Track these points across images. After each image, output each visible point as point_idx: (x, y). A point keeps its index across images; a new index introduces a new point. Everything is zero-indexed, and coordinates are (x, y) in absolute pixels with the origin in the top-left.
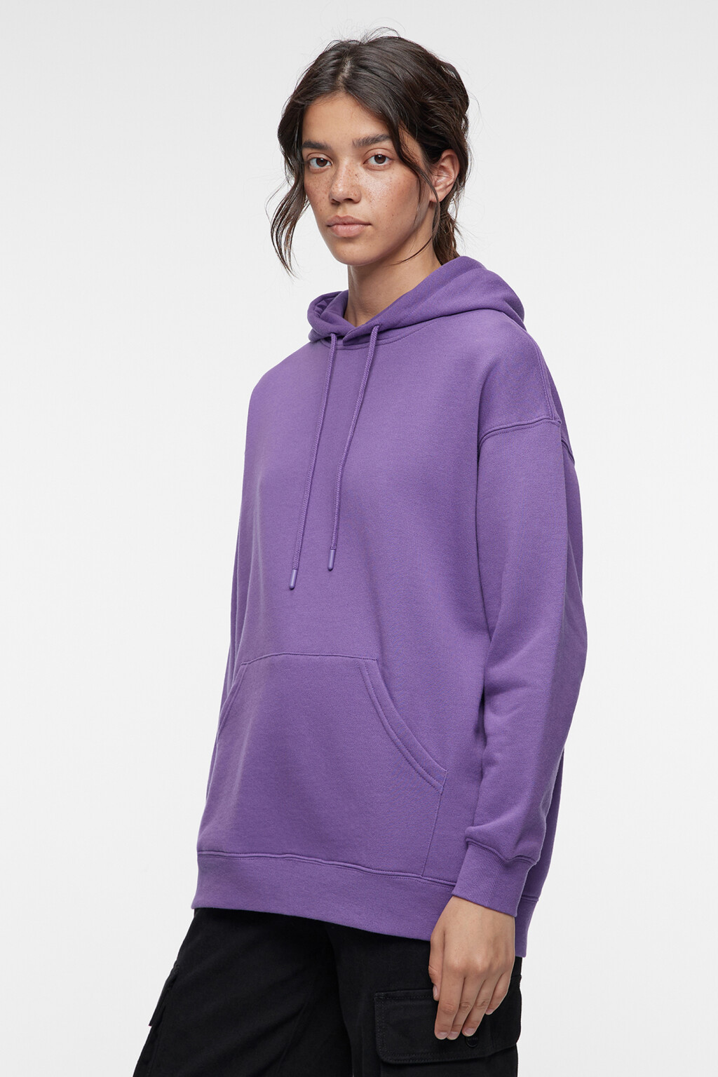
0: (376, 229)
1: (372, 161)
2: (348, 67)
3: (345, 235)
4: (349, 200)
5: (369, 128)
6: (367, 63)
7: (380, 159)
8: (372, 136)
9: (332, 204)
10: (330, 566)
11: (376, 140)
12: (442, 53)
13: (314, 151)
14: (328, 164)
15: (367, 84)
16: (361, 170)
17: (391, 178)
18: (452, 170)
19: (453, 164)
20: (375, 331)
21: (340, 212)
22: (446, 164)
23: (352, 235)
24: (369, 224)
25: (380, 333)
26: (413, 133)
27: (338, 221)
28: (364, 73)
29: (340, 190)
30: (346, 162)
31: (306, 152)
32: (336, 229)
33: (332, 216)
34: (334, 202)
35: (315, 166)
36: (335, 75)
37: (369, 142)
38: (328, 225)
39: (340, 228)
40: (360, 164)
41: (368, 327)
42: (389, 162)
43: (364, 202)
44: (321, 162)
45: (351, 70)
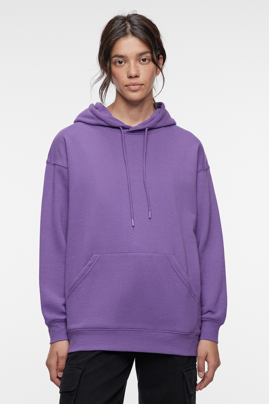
0: (145, 86)
1: (141, 61)
2: (129, 26)
3: (134, 89)
4: (136, 76)
7: (144, 60)
8: (143, 52)
9: (128, 78)
10: (150, 217)
13: (119, 58)
14: (123, 63)
16: (138, 64)
17: (150, 67)
20: (147, 129)
23: (136, 89)
27: (131, 84)
29: (133, 73)
30: (132, 62)
31: (114, 59)
32: (130, 87)
33: (129, 82)
34: (130, 77)
35: (118, 64)
36: (126, 29)
37: (142, 54)
38: (126, 86)
39: (132, 87)
40: (138, 62)
41: (142, 127)
42: (147, 61)
43: (141, 76)
44: (120, 62)
45: (131, 27)
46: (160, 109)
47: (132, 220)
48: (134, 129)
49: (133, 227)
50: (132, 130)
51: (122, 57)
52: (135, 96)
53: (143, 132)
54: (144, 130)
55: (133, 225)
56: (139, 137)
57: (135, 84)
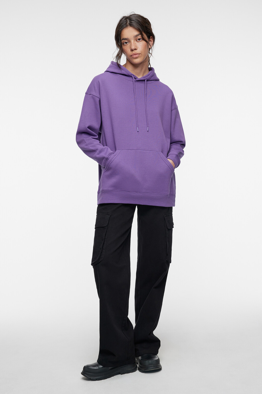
0: (142, 54)
1: (138, 40)
2: (128, 21)
3: (135, 57)
4: (135, 49)
5: (136, 33)
6: (133, 19)
8: (138, 34)
9: (131, 51)
10: (148, 130)
11: (138, 35)
12: (145, 16)
13: (125, 40)
14: (128, 43)
15: (134, 23)
16: (136, 42)
17: (143, 43)
18: (152, 40)
19: (152, 39)
20: (146, 80)
21: (134, 52)
22: (151, 39)
23: (137, 57)
24: (140, 54)
25: (147, 81)
26: (145, 33)
27: (133, 54)
28: (132, 21)
29: (133, 47)
30: (133, 41)
31: (123, 41)
32: (133, 56)
33: (132, 53)
34: (132, 50)
35: (125, 44)
36: (126, 23)
37: (137, 36)
38: (131, 56)
39: (134, 56)
40: (135, 41)
41: (143, 79)
42: (141, 40)
43: (138, 49)
44: (126, 43)
45: (129, 21)
46: (151, 71)
47: (137, 128)
48: (139, 80)
49: (138, 132)
50: (138, 80)
51: (126, 39)
52: (137, 61)
53: (144, 82)
54: (144, 80)
55: (138, 131)
56: (141, 85)
57: (135, 54)
